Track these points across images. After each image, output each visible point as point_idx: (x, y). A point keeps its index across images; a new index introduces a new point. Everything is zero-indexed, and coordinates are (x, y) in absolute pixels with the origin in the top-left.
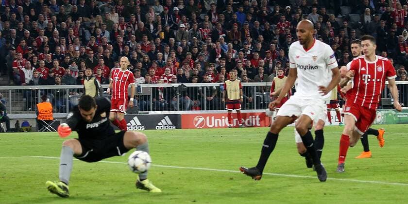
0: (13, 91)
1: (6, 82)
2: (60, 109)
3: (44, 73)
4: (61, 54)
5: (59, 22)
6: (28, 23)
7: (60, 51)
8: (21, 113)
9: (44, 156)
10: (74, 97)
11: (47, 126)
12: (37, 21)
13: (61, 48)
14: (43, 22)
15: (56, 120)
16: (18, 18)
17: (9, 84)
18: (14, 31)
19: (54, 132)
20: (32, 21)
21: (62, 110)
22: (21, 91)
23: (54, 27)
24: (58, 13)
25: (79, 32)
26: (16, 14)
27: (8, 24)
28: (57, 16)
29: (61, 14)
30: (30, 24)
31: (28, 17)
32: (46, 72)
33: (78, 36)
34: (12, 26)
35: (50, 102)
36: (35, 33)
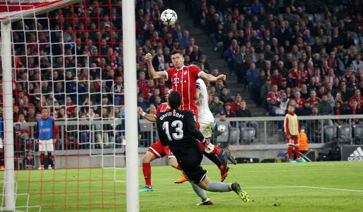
0: (268, 122)
1: (261, 113)
2: (315, 140)
3: (300, 104)
4: (315, 85)
5: (313, 52)
6: (283, 55)
7: (314, 81)
8: (276, 143)
9: (299, 185)
10: (328, 127)
11: (302, 156)
12: (292, 52)
13: (316, 79)
14: (297, 53)
15: (311, 150)
16: (273, 49)
17: (264, 115)
18: (269, 62)
19: (308, 163)
20: (286, 53)
21: (317, 141)
22: (276, 122)
23: (308, 58)
24: (313, 44)
25: (333, 63)
26: (271, 46)
27: (262, 56)
28: (312, 46)
29: (315, 44)
30: (285, 56)
31: (282, 49)
32: (301, 103)
33: (333, 67)
34: (266, 58)
35: (305, 132)
36: (289, 65)
